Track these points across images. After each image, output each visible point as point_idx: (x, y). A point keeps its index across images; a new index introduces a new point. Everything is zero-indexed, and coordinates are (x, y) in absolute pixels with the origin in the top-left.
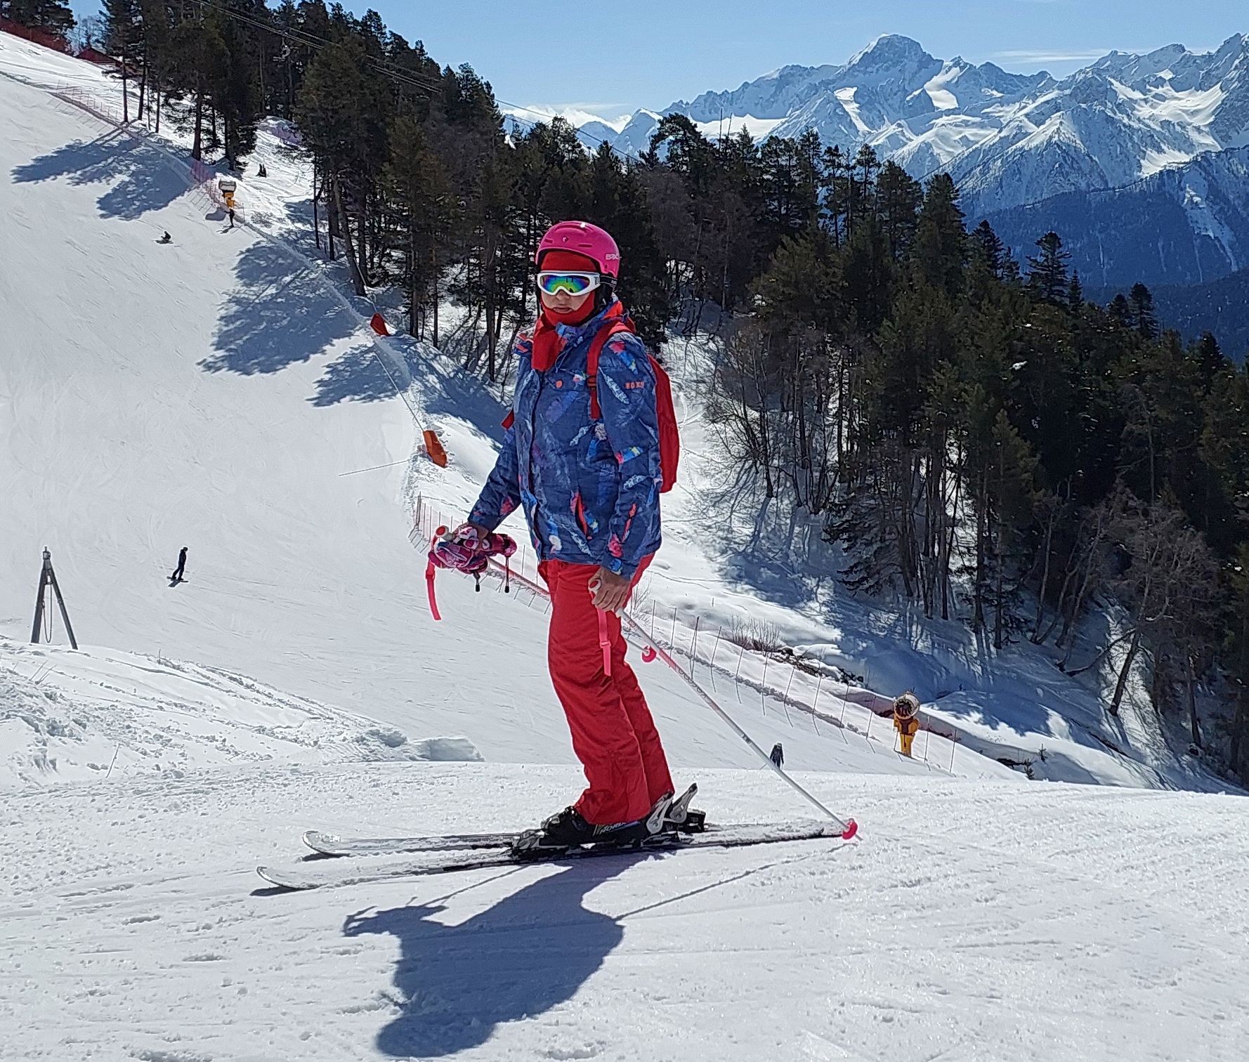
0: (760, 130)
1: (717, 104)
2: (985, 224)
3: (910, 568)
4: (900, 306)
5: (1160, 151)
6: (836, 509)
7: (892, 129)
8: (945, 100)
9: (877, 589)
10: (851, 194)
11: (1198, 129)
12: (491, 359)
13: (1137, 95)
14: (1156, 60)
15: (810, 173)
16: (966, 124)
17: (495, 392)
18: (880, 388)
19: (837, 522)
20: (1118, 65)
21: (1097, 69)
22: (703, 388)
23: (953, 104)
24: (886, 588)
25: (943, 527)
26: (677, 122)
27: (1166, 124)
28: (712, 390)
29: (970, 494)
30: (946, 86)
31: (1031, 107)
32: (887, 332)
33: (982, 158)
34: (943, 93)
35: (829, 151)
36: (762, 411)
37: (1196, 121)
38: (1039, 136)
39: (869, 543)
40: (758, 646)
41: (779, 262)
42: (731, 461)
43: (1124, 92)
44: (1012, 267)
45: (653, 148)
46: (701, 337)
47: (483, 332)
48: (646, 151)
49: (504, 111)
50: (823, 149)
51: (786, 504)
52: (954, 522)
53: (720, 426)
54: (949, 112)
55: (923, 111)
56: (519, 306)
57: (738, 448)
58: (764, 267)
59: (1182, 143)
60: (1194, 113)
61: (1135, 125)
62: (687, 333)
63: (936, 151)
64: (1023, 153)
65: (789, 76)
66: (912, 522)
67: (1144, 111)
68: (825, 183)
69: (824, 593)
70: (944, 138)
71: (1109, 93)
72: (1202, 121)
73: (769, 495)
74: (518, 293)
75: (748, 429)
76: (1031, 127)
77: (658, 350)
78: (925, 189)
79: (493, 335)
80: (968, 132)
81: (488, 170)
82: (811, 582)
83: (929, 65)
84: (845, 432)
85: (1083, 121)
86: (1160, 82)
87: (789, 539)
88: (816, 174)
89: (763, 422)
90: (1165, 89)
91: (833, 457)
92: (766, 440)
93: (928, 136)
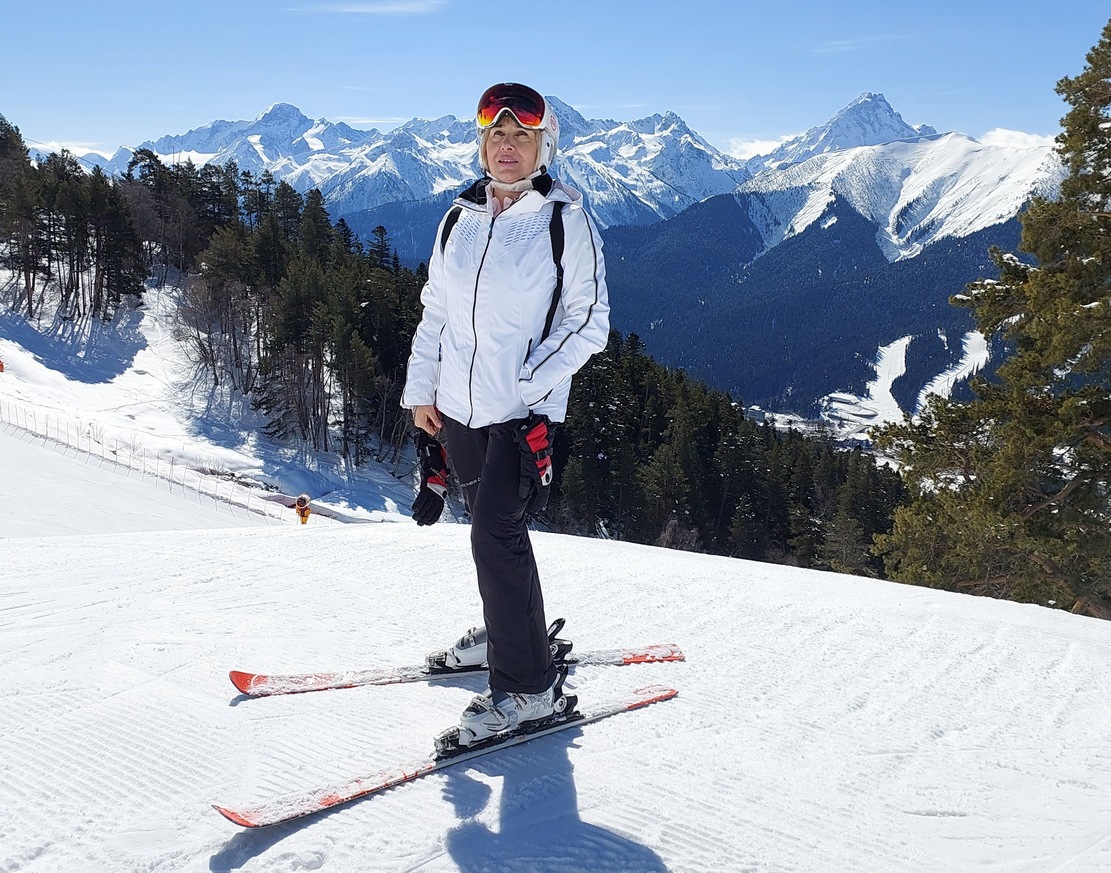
0: (200, 160)
1: (171, 144)
2: (342, 220)
3: (304, 424)
4: (292, 268)
5: (444, 178)
6: (259, 391)
7: (284, 161)
8: (316, 144)
9: (285, 436)
10: (259, 201)
11: (464, 166)
12: (30, 303)
13: (429, 145)
14: (440, 124)
15: (232, 186)
16: (330, 159)
17: (34, 324)
18: (281, 318)
19: (259, 398)
20: (418, 126)
21: (406, 130)
22: (170, 320)
23: (321, 147)
24: (290, 435)
25: (323, 399)
26: (145, 153)
27: (446, 162)
28: (176, 321)
29: (339, 380)
30: (317, 136)
31: (368, 150)
32: (284, 285)
33: (339, 181)
34: (316, 140)
35: (244, 174)
36: (209, 333)
37: (464, 161)
38: (373, 168)
39: (279, 410)
40: (213, 473)
41: (215, 242)
42: (191, 364)
43: (422, 143)
44: (359, 247)
45: (130, 170)
46: (168, 288)
47: (23, 286)
48: (126, 171)
49: (28, 145)
50: (240, 172)
51: (226, 389)
52: (330, 396)
53: (183, 343)
54: (319, 152)
55: (302, 151)
56: (46, 270)
57: (195, 356)
58: (207, 246)
59: (457, 174)
60: (461, 157)
61: (429, 163)
62: (158, 286)
63: (312, 176)
64: (365, 178)
65: (217, 128)
66: (305, 398)
67: (434, 155)
68: (243, 193)
69: (252, 440)
70: (317, 168)
71: (412, 143)
72: (467, 161)
73: (216, 384)
74: (45, 261)
75: (201, 345)
76: (368, 162)
77: (140, 297)
78: (304, 198)
79: (29, 289)
80: (331, 164)
81: (18, 182)
82: (244, 434)
83: (305, 123)
84: (262, 345)
85: (399, 159)
86: (442, 137)
87: (230, 409)
88: (236, 188)
89: (210, 341)
90: (445, 142)
91: (255, 360)
92: (212, 351)
93: (307, 166)
